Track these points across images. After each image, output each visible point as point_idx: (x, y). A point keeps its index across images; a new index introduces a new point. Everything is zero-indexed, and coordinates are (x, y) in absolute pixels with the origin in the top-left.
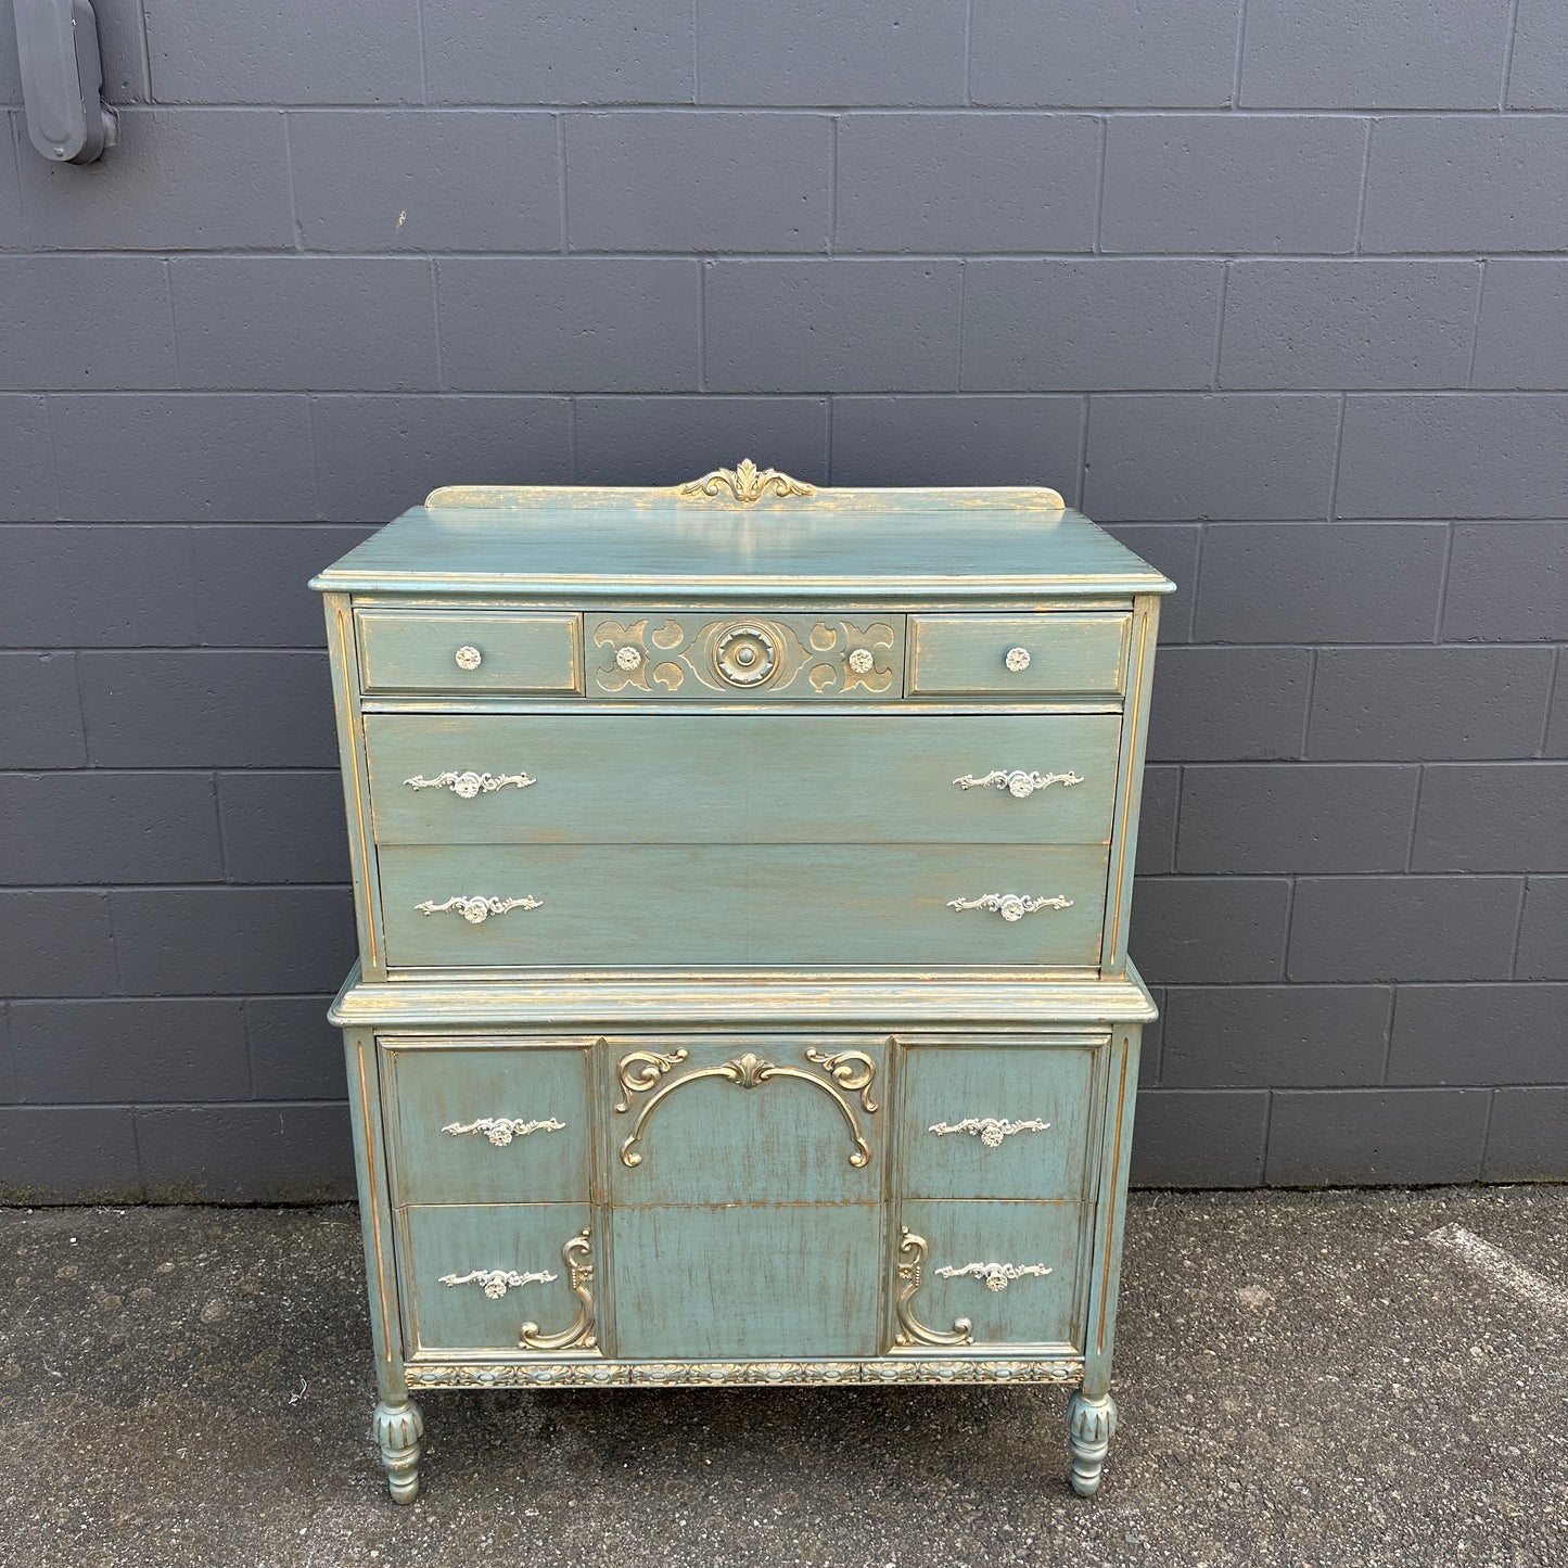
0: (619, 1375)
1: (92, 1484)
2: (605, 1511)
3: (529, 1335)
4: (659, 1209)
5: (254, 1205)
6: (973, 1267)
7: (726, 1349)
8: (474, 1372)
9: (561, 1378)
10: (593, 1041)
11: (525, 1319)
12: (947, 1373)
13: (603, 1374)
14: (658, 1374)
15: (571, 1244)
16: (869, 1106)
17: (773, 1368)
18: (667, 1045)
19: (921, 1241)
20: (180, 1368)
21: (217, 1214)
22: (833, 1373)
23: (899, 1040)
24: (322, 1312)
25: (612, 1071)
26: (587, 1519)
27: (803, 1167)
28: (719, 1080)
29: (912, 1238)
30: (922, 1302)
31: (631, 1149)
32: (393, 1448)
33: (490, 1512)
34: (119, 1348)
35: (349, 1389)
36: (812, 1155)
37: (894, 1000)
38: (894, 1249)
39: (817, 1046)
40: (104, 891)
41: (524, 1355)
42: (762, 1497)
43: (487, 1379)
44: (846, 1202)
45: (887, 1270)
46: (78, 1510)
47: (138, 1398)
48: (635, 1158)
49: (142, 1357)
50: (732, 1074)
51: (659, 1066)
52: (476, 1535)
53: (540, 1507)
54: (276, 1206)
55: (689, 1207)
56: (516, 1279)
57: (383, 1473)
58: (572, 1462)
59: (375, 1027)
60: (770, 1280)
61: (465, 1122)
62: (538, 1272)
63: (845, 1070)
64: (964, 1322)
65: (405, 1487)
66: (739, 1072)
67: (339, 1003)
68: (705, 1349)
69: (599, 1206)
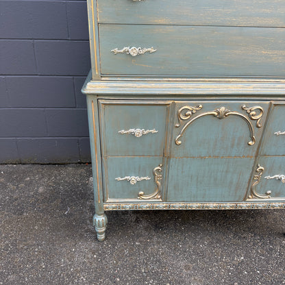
0: (166, 206)
1: (11, 237)
2: (158, 243)
3: (141, 195)
4: (185, 159)
5: (50, 164)
6: (276, 176)
7: (199, 199)
8: (124, 205)
9: (149, 207)
10: (170, 102)
11: (140, 190)
12: (261, 206)
13: (162, 206)
14: (177, 206)
15: (156, 168)
16: (259, 125)
17: (211, 205)
18: (196, 103)
19: (263, 168)
20: (34, 205)
21: (40, 166)
22: (228, 206)
23: (273, 102)
24: (71, 190)
25: (176, 113)
26: (154, 245)
27: (232, 146)
28: (211, 116)
29: (261, 168)
30: (259, 187)
31: (179, 139)
32: (99, 226)
33: (126, 243)
34: (16, 199)
35: (80, 210)
36: (236, 141)
37: (274, 88)
38: (254, 171)
39: (246, 104)
40: (4, 77)
41: (139, 201)
42: (201, 238)
43: (128, 207)
44: (244, 156)
45: (251, 177)
46: (7, 244)
47: (23, 212)
48: (180, 142)
49: (23, 202)
50: (216, 114)
51: (192, 111)
52: (123, 250)
53: (140, 242)
54: (55, 164)
55: (194, 157)
56: (139, 179)
57: (95, 233)
58: (146, 229)
59: (98, 95)
60: (215, 179)
61: (126, 130)
62: (145, 176)
63: (254, 113)
64: (269, 192)
65: (101, 237)
66: (219, 113)
67: (85, 87)
68: (192, 199)
69: (166, 157)
